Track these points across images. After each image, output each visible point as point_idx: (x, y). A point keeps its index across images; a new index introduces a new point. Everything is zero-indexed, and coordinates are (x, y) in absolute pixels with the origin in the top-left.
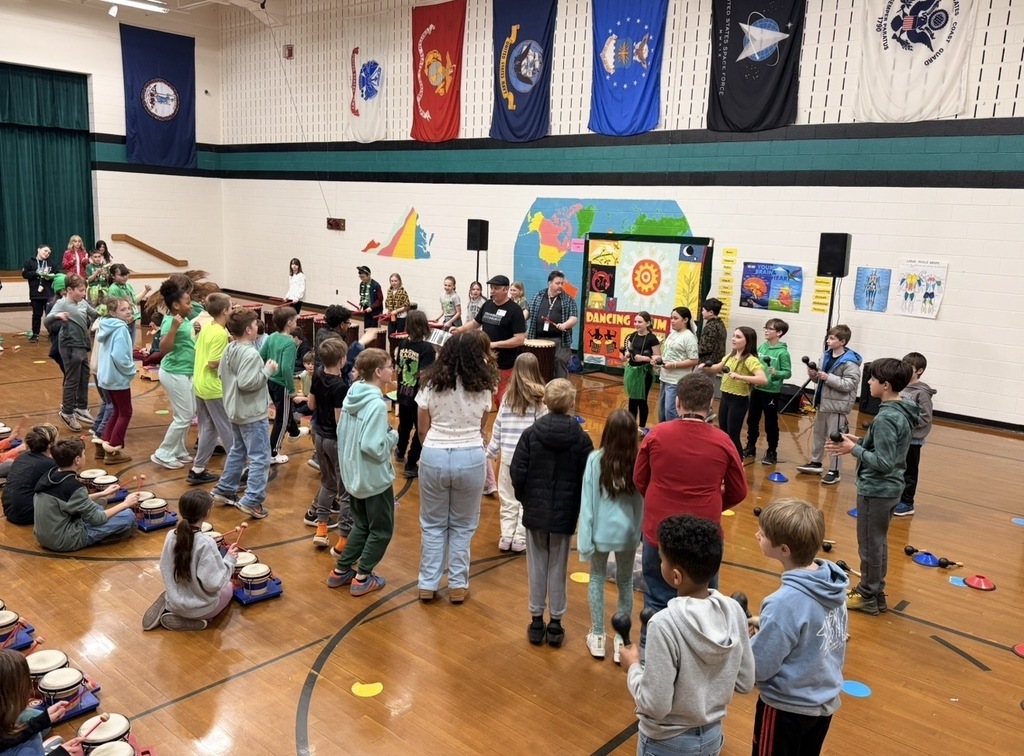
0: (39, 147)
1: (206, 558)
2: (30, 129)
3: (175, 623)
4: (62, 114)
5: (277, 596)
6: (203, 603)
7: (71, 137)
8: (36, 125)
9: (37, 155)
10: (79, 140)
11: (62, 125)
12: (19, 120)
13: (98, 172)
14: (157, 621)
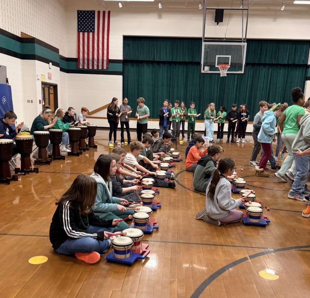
0: (287, 72)
1: (223, 190)
2: (284, 66)
3: (207, 219)
4: (297, 58)
5: (263, 226)
6: (218, 212)
7: (300, 68)
8: (287, 63)
9: (285, 76)
10: (303, 69)
11: (296, 63)
12: (281, 62)
13: (308, 81)
14: (201, 216)
